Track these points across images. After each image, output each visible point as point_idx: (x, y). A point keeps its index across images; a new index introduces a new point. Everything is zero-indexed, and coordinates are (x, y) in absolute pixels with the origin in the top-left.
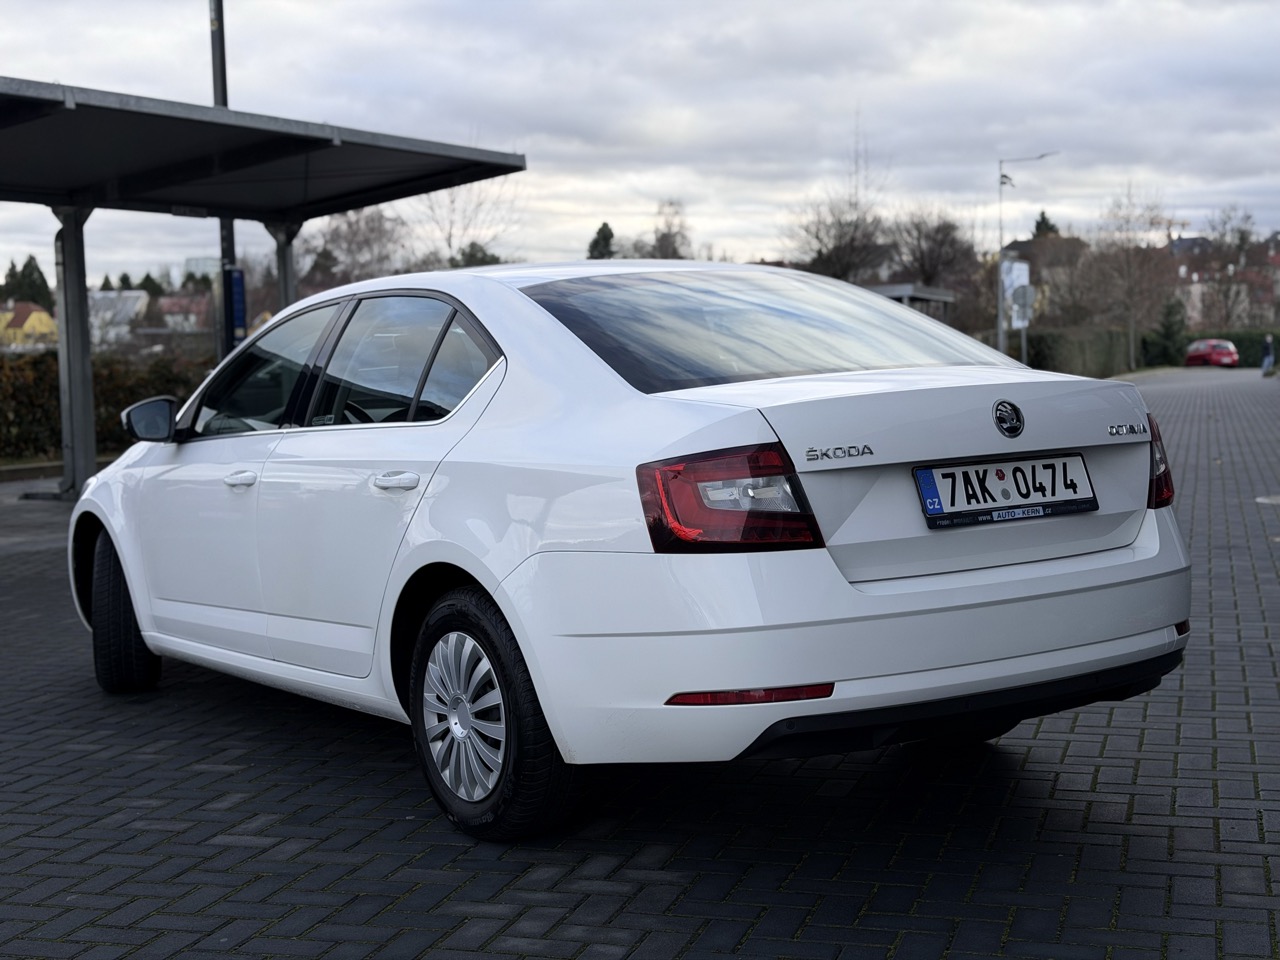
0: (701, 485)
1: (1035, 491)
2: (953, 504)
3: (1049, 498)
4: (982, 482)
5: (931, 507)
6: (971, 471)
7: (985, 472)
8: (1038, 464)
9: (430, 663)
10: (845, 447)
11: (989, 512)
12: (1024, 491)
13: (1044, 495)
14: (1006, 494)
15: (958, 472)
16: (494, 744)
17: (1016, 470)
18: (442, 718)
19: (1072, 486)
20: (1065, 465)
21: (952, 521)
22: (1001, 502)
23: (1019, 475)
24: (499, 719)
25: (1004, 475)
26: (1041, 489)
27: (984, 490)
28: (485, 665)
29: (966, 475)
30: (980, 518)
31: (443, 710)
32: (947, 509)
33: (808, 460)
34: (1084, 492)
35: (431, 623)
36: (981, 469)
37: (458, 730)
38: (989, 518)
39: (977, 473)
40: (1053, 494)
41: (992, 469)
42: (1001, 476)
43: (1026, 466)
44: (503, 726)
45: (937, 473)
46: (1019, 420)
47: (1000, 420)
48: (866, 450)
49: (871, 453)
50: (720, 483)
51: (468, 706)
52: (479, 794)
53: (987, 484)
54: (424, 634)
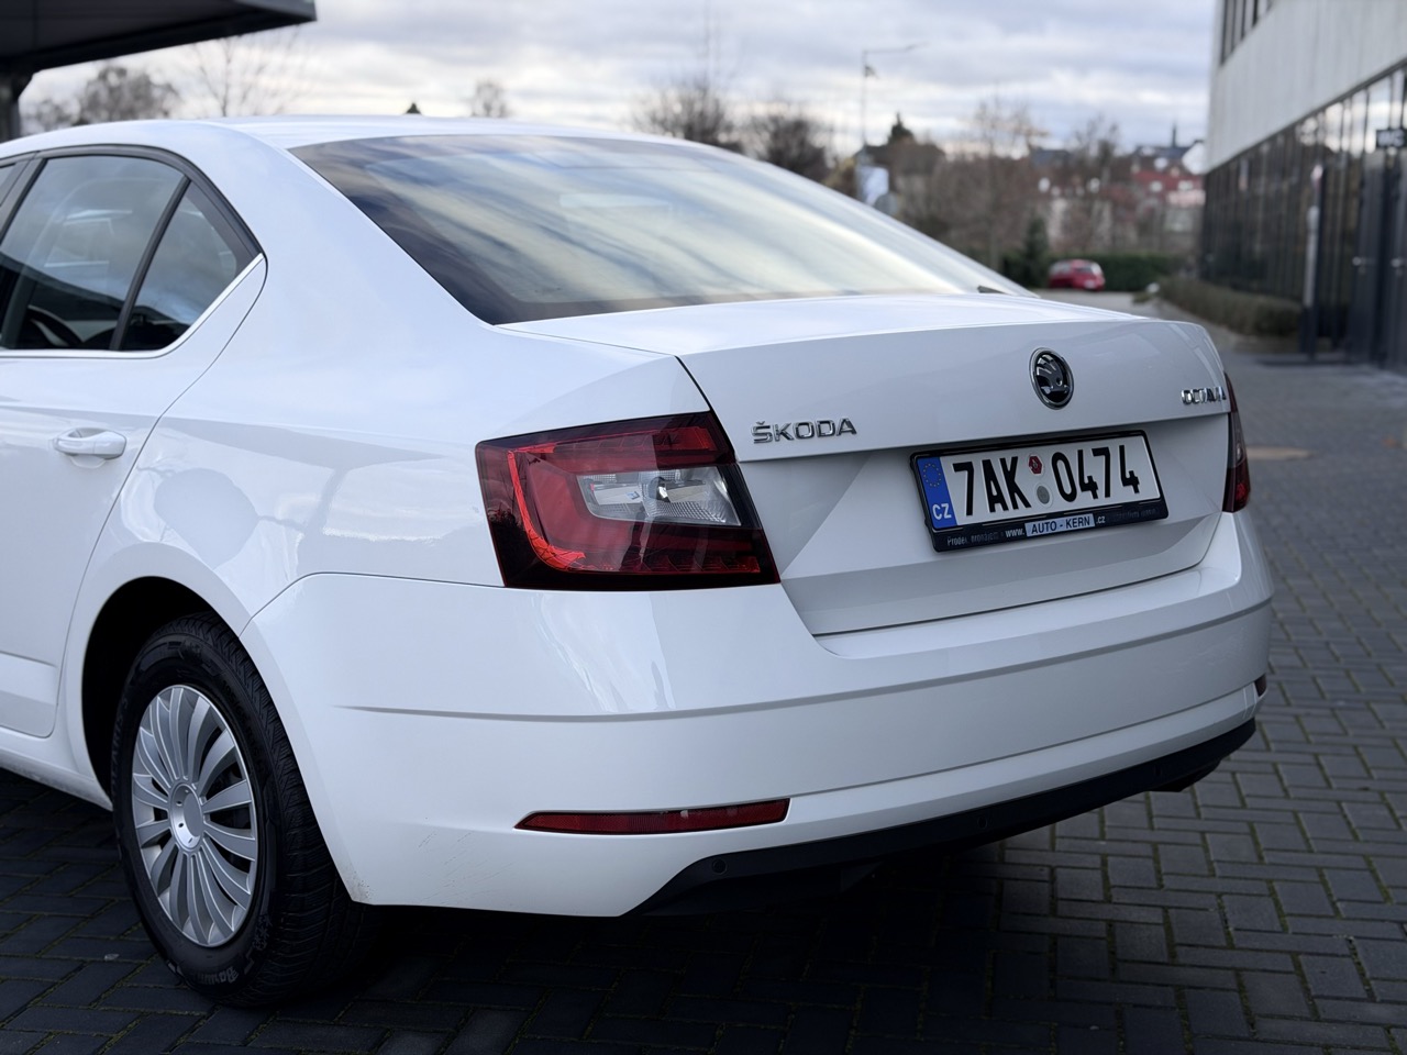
0: (581, 479)
1: (1083, 490)
2: (970, 512)
3: (1102, 501)
4: (1010, 476)
5: (939, 518)
6: (995, 458)
7: (1015, 460)
8: (1088, 447)
9: (141, 729)
10: (814, 421)
11: (1019, 523)
12: (1068, 490)
13: (1095, 496)
14: (1043, 495)
15: (977, 460)
16: (242, 865)
17: (1058, 457)
18: (160, 815)
19: (1131, 481)
20: (1122, 448)
21: (969, 539)
22: (1038, 508)
23: (1061, 464)
24: (248, 826)
25: (1040, 465)
26: (1091, 486)
27: (1013, 489)
28: (227, 742)
29: (987, 465)
30: (1008, 534)
31: (162, 802)
32: (962, 519)
33: (757, 441)
34: (1148, 492)
35: (144, 668)
36: (1008, 455)
37: (183, 835)
38: (1020, 532)
39: (1003, 461)
40: (1108, 494)
41: (1024, 455)
42: (1036, 466)
43: (1070, 451)
44: (254, 838)
45: (947, 463)
46: (1066, 382)
47: (1041, 381)
48: (845, 427)
49: (854, 432)
50: (613, 476)
51: (200, 802)
52: (214, 937)
53: (1017, 480)
54: (132, 682)
